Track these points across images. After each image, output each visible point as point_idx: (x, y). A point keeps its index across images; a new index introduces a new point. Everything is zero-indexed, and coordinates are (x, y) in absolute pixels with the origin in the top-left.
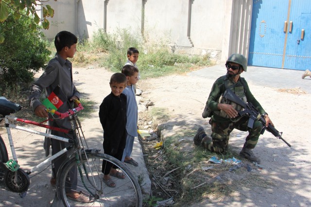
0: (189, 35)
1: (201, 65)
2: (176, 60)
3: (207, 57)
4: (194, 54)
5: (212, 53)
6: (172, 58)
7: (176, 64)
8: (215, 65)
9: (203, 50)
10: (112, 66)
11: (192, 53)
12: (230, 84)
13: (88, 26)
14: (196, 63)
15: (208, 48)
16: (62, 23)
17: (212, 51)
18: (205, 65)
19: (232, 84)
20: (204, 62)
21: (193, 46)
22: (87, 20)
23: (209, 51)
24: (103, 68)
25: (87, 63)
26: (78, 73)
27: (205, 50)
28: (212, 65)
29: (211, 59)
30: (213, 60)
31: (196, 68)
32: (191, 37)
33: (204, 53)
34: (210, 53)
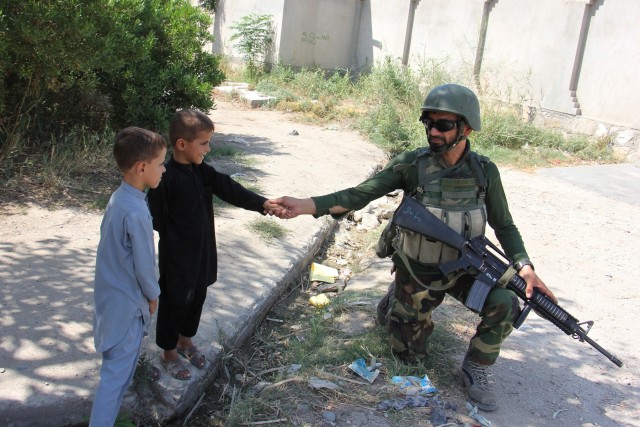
0: (574, 87)
1: (587, 157)
2: (528, 138)
3: (607, 143)
4: (577, 131)
5: (621, 134)
6: (520, 133)
7: (526, 146)
8: (622, 162)
9: (600, 125)
10: (377, 130)
11: (575, 129)
12: (432, 169)
13: (375, 50)
14: (576, 150)
15: (612, 123)
16: (324, 38)
17: (622, 129)
18: (596, 158)
19: (438, 169)
20: (597, 153)
21: (580, 113)
22: (375, 36)
23: (613, 129)
24: (357, 132)
25: (332, 118)
26: (297, 134)
27: (606, 124)
28: (614, 161)
29: (615, 148)
30: (618, 151)
31: (570, 162)
32: (578, 92)
33: (602, 132)
34: (615, 135)
